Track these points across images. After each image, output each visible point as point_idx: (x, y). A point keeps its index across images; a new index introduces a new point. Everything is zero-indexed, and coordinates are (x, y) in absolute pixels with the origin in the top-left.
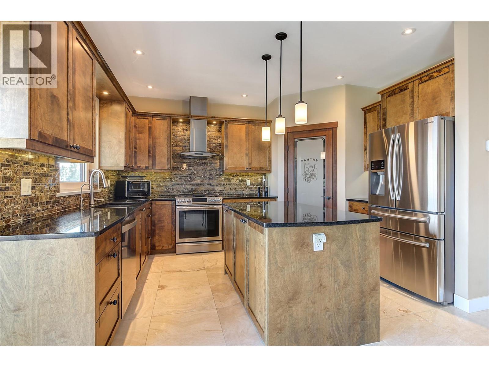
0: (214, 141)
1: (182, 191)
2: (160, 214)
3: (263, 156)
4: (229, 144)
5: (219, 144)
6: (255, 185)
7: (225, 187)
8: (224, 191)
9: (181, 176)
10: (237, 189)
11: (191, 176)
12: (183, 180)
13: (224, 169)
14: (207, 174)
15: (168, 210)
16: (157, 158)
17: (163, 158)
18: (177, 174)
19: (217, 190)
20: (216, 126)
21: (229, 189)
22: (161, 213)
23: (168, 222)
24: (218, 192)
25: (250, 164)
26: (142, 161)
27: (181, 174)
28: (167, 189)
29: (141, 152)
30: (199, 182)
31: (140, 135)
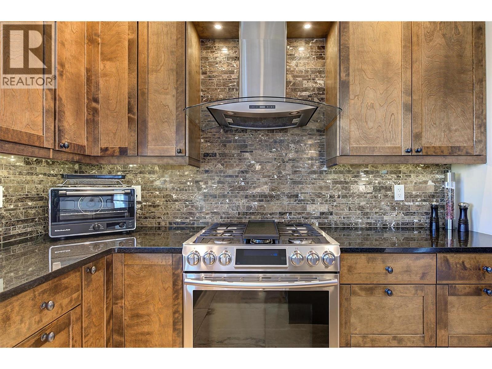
0: (306, 84)
1: (224, 213)
2: (137, 295)
3: (459, 110)
4: (351, 78)
5: (319, 89)
6: (419, 200)
7: (335, 204)
8: (331, 214)
9: (222, 174)
10: (368, 211)
11: (247, 175)
12: (226, 186)
13: (338, 154)
14: (288, 170)
15: (163, 282)
16: (150, 124)
17: (166, 124)
18: (212, 171)
19: (314, 210)
20: (311, 44)
21: (346, 211)
22: (142, 290)
23: (162, 320)
24: (316, 218)
25: (417, 137)
26: (112, 135)
27: (221, 172)
28: (189, 209)
29: (109, 109)
30: (267, 192)
31: (108, 64)
